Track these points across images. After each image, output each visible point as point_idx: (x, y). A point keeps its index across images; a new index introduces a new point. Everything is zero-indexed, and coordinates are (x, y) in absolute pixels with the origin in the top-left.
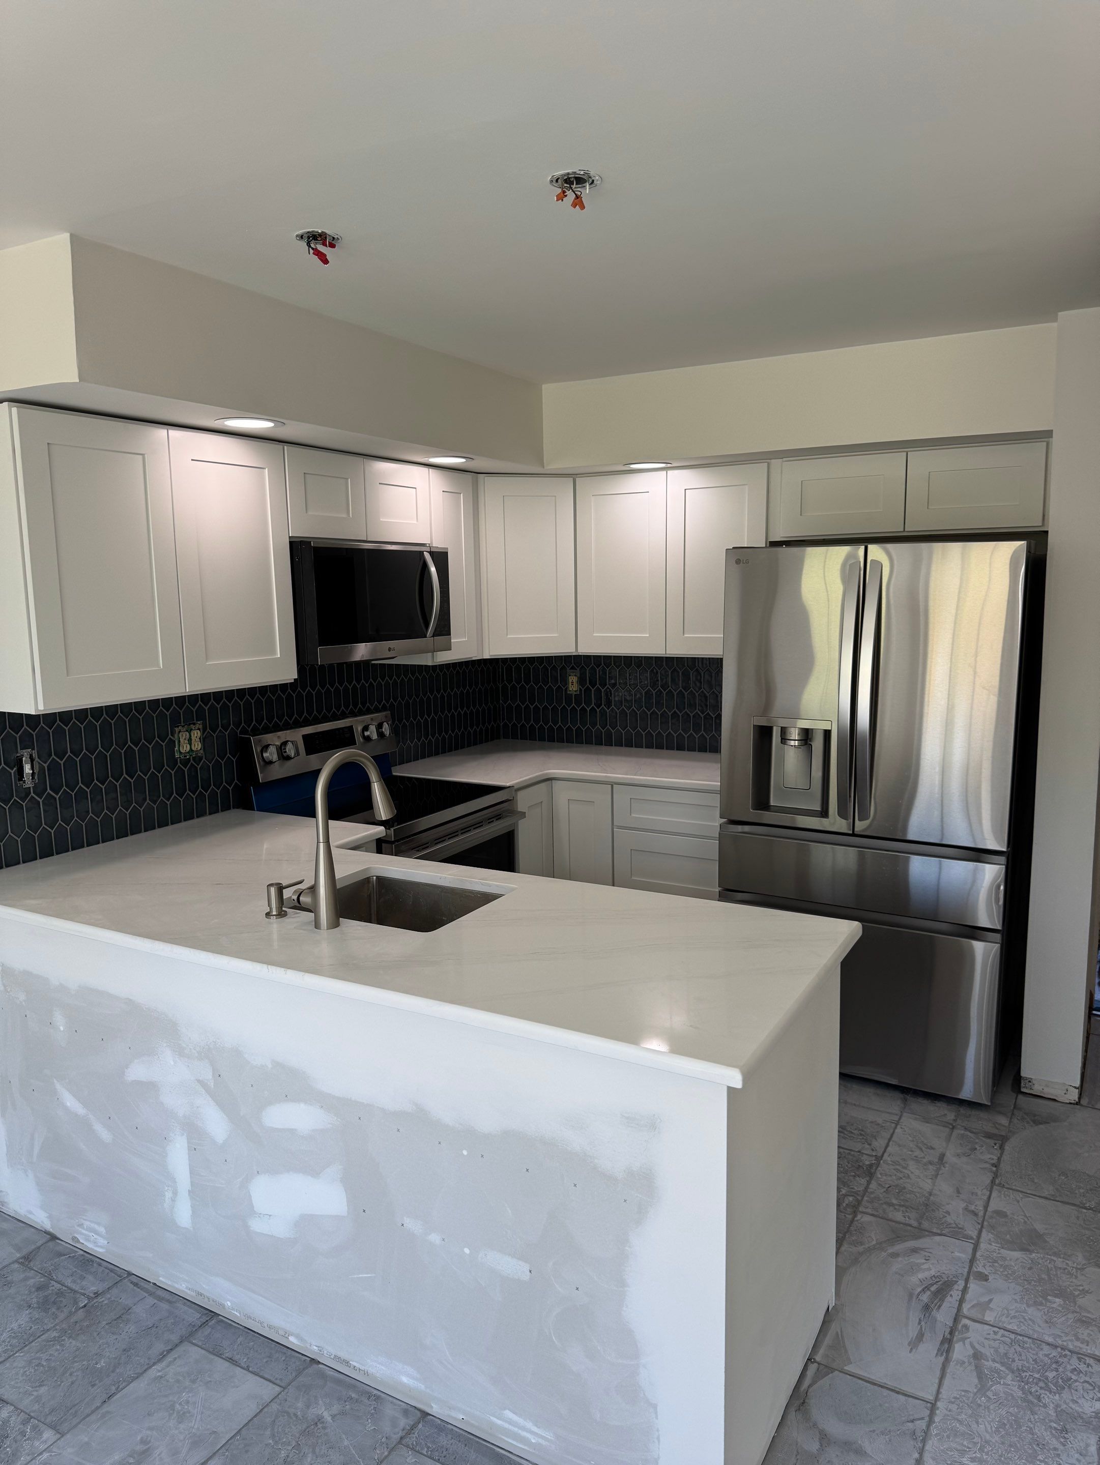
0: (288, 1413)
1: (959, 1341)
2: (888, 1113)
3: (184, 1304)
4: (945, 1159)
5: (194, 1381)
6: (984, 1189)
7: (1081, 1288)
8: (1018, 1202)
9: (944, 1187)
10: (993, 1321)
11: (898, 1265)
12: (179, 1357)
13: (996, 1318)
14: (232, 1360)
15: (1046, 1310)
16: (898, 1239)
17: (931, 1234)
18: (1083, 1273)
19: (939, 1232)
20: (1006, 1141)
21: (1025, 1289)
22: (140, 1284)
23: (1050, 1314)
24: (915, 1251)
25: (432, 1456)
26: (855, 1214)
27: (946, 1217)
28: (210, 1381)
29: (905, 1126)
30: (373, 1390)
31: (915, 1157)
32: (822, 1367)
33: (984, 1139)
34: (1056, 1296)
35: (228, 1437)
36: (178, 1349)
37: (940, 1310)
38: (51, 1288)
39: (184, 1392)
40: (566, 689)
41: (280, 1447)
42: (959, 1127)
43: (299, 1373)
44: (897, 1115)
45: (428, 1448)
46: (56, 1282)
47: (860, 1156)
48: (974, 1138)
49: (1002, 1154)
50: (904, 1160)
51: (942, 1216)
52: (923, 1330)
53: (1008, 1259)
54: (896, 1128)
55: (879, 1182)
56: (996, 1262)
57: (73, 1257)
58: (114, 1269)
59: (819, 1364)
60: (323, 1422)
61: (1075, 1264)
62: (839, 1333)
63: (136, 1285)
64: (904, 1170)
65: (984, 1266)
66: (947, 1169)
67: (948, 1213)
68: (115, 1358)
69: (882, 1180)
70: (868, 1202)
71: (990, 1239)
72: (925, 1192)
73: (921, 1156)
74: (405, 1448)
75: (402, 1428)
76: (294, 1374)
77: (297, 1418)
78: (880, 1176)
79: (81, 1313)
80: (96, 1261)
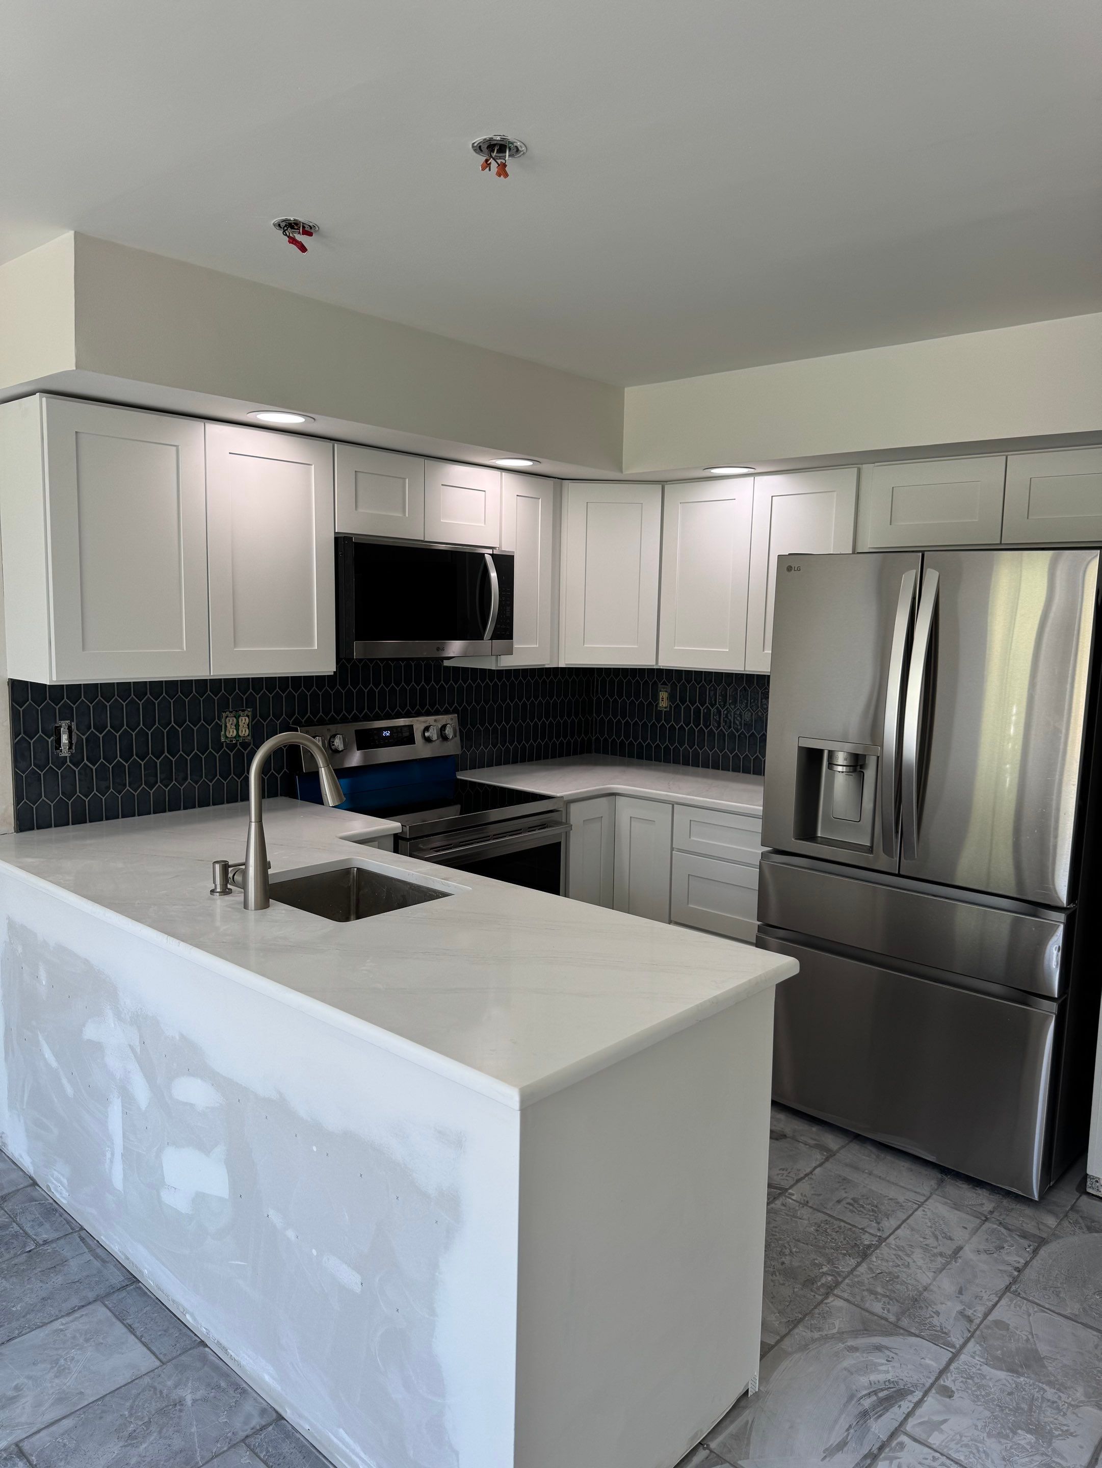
0: (155, 1389)
1: (885, 1459)
2: (915, 1192)
3: (115, 1266)
4: (961, 1253)
5: (87, 1340)
6: (993, 1294)
7: (1065, 1428)
8: (1029, 1315)
9: (946, 1284)
10: (937, 1445)
11: (849, 1361)
12: (86, 1315)
13: (942, 1442)
14: (131, 1327)
15: (1009, 1446)
16: (865, 1332)
17: (906, 1333)
18: (1075, 1411)
19: (917, 1332)
20: (1044, 1245)
21: (994, 1416)
22: (86, 1239)
23: (1012, 1451)
24: (878, 1348)
25: (267, 1462)
26: (827, 1295)
27: (934, 1317)
28: (102, 1343)
29: (929, 1209)
30: (243, 1383)
31: (926, 1245)
32: (713, 1455)
33: (1017, 1237)
34: (1029, 1431)
35: (91, 1400)
36: (90, 1307)
37: (879, 1421)
38: (10, 1229)
39: (74, 1349)
40: (657, 704)
41: (132, 1420)
42: (993, 1219)
43: (185, 1351)
44: (924, 1195)
45: (268, 1451)
46: (17, 1224)
47: (861, 1234)
48: (1006, 1235)
49: (1033, 1258)
50: (911, 1246)
51: (928, 1316)
52: (849, 1438)
53: (988, 1378)
54: (916, 1210)
55: (871, 1266)
56: (972, 1378)
57: (43, 1204)
58: (71, 1222)
59: (711, 1451)
60: (182, 1405)
61: (1070, 1399)
62: (750, 1422)
63: (82, 1239)
64: (906, 1258)
65: (954, 1381)
66: (958, 1264)
67: (938, 1313)
68: (32, 1305)
69: (875, 1264)
70: (848, 1285)
71: (976, 1351)
72: (920, 1286)
73: (934, 1245)
74: (245, 1448)
75: (252, 1426)
76: (179, 1353)
77: (161, 1395)
78: (874, 1259)
79: (24, 1257)
80: (60, 1211)
